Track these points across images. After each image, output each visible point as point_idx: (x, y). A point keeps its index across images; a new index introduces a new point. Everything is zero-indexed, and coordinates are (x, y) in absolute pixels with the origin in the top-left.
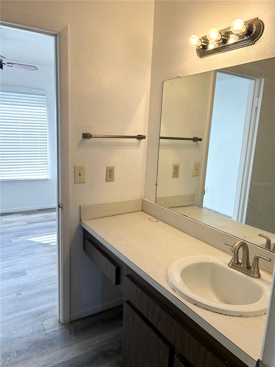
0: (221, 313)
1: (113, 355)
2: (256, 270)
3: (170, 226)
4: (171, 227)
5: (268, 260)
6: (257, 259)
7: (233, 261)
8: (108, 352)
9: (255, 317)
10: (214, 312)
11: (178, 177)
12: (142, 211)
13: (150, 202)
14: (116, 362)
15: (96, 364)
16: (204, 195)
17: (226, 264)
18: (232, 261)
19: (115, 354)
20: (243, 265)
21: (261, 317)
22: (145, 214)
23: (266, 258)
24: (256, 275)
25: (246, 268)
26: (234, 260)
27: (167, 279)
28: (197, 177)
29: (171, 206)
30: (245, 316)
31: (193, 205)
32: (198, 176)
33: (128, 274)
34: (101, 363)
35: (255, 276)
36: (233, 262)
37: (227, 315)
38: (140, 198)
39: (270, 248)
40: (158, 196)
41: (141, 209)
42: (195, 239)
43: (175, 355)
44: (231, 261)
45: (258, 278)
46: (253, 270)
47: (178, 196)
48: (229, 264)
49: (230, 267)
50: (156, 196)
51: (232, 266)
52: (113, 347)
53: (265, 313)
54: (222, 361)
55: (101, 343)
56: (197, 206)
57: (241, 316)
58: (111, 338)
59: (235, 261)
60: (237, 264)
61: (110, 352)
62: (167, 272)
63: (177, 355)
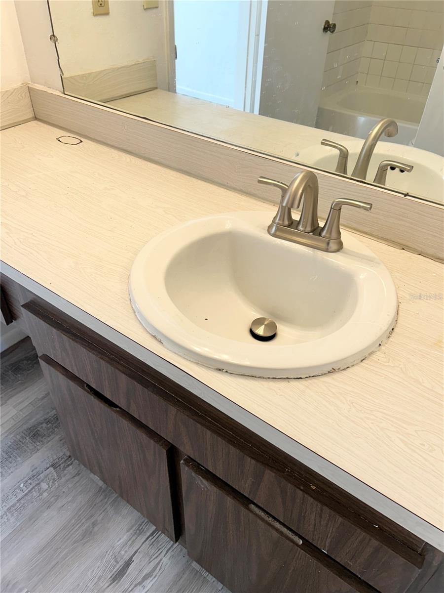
0: (287, 378)
1: (51, 430)
2: (334, 235)
3: (113, 150)
4: (115, 153)
5: (365, 209)
6: (336, 209)
7: (279, 220)
8: (40, 426)
9: (362, 364)
10: (269, 378)
11: (107, 14)
12: (36, 118)
13: (50, 91)
14: (61, 440)
15: (19, 459)
16: (176, 61)
17: (264, 229)
18: (277, 221)
19: (54, 425)
20: (302, 227)
21: (374, 357)
22: (45, 125)
23: (362, 204)
24: (333, 246)
25: (311, 234)
26: (282, 218)
27: (133, 310)
28: (154, 11)
29: (105, 97)
30: (341, 369)
31: (156, 88)
32: (157, 7)
33: (29, 300)
34: (29, 454)
35: (330, 248)
36: (278, 224)
37: (301, 378)
38: (19, 84)
39: (345, 172)
40: (66, 75)
41: (31, 115)
42: (178, 175)
43: (182, 461)
44: (273, 221)
45: (337, 251)
46: (328, 236)
47: (119, 68)
48: (270, 227)
49: (274, 235)
50: (59, 73)
51: (278, 233)
52: (48, 413)
53: (380, 345)
54: (302, 488)
55: (21, 413)
56: (166, 90)
57: (333, 371)
58: (39, 398)
59: (283, 221)
60: (289, 226)
61: (44, 425)
62: (128, 283)
63: (184, 460)
